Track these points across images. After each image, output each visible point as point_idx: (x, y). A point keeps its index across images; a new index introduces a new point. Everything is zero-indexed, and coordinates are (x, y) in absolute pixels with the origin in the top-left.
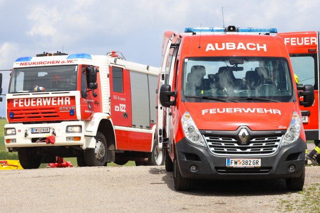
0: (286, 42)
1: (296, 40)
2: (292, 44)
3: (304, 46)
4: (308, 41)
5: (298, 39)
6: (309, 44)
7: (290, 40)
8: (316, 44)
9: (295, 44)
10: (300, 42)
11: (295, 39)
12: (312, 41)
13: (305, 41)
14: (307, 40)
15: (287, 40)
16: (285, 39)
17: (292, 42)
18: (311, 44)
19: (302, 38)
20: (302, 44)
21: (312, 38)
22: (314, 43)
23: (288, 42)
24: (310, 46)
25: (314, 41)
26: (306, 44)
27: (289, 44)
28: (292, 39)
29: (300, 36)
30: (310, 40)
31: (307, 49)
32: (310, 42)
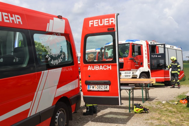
0: (90, 24)
1: (98, 22)
2: (95, 25)
3: (104, 26)
4: (108, 22)
5: (99, 20)
6: (108, 24)
7: (93, 22)
8: (114, 23)
9: (97, 25)
10: (101, 23)
11: (97, 20)
12: (110, 22)
13: (105, 22)
14: (106, 21)
15: (91, 22)
16: (90, 22)
17: (95, 23)
18: (110, 24)
19: (103, 20)
20: (102, 24)
21: (110, 19)
22: (112, 23)
23: (92, 23)
24: (109, 26)
25: (112, 22)
26: (105, 24)
27: (92, 25)
28: (95, 21)
29: (101, 18)
30: (109, 20)
31: (107, 28)
32: (109, 23)
